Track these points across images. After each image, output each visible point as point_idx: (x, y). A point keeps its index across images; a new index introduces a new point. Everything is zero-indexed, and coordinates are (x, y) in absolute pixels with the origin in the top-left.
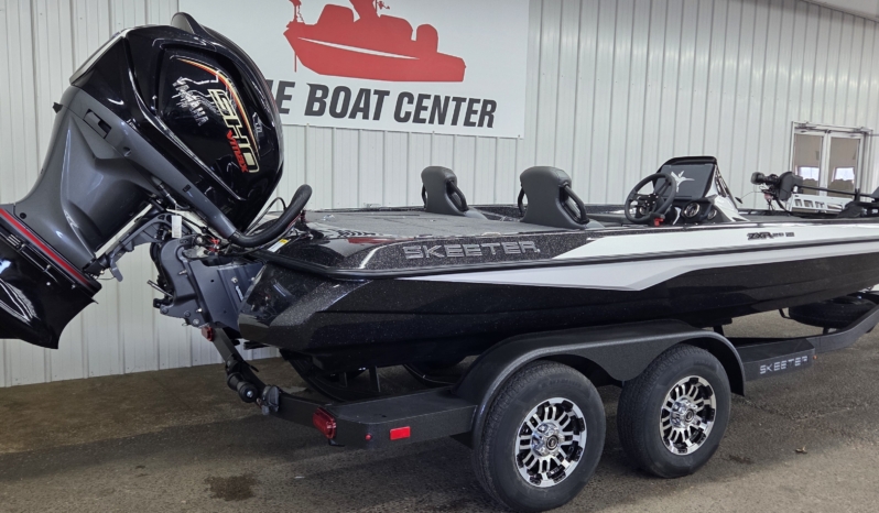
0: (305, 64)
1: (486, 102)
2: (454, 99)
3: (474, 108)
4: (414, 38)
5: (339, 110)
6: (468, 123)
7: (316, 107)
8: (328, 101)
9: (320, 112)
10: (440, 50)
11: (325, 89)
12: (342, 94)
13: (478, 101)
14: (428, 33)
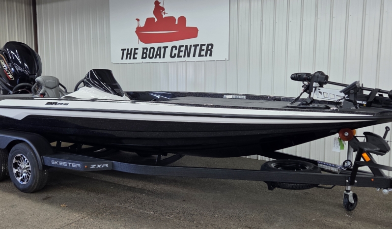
0: (141, 41)
1: (208, 45)
2: (194, 46)
3: (203, 48)
4: (177, 23)
5: (151, 56)
6: (200, 55)
7: (144, 56)
8: (148, 53)
9: (146, 58)
10: (188, 25)
11: (147, 49)
12: (152, 50)
13: (204, 45)
14: (183, 19)
